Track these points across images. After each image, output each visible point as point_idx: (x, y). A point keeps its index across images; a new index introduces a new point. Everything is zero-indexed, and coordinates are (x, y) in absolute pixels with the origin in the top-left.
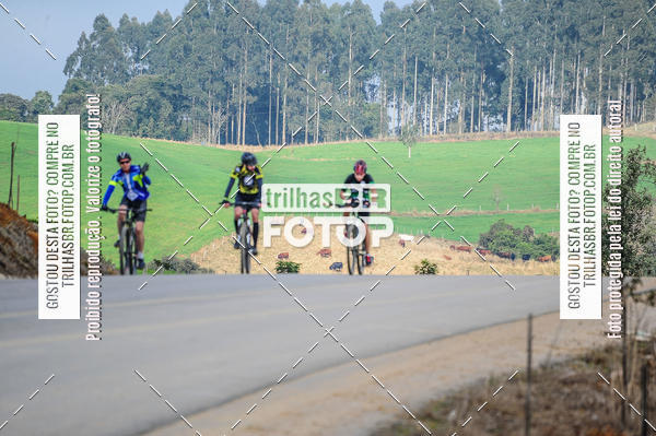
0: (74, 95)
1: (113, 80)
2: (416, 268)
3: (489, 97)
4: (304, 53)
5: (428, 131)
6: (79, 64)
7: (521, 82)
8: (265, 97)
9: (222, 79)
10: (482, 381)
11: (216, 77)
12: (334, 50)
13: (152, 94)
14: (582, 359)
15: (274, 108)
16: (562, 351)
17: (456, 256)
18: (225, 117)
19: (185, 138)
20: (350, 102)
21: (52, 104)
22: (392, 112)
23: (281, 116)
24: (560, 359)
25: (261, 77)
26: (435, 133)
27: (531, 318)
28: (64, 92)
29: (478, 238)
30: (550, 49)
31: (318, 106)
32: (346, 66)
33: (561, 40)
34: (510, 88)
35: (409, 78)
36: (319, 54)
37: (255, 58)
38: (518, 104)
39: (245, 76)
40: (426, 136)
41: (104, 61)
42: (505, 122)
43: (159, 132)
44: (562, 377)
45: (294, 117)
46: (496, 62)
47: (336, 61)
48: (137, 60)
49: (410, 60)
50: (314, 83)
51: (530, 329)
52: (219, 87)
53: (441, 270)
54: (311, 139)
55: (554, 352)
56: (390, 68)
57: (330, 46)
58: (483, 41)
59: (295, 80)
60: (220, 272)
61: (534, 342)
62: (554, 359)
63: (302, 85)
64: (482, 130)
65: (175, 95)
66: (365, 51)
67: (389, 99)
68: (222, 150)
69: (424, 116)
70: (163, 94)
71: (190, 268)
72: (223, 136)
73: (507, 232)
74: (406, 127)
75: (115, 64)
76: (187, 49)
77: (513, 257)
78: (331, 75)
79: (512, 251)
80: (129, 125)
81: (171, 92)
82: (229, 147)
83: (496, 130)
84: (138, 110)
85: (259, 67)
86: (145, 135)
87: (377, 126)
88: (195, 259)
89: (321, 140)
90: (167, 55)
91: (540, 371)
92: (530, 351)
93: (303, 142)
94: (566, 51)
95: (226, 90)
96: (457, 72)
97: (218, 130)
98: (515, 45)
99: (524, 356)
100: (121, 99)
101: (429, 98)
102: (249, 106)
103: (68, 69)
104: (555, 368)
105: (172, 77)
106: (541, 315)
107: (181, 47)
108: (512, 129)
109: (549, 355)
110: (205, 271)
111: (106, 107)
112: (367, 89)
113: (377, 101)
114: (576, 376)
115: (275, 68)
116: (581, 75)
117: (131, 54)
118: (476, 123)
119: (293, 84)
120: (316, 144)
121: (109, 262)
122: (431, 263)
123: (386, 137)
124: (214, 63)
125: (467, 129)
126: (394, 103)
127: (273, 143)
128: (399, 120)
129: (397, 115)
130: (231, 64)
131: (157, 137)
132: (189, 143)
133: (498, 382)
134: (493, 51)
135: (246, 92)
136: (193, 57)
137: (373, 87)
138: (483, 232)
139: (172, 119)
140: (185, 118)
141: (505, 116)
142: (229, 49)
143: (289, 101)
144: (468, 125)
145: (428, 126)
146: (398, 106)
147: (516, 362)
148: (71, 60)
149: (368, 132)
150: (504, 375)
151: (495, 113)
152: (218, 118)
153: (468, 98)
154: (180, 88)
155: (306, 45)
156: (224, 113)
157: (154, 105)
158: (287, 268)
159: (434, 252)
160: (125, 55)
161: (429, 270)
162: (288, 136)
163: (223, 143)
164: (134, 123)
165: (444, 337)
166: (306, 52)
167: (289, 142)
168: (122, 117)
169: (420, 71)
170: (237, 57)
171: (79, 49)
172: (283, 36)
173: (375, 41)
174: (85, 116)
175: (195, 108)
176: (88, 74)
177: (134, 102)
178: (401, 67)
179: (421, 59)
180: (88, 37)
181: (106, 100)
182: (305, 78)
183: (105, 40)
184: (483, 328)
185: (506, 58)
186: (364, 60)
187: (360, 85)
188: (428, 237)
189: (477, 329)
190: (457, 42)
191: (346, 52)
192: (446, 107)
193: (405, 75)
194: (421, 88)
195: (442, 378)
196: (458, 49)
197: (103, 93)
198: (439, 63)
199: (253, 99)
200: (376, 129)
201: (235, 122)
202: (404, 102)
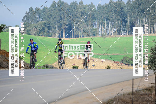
0: (25, 26)
1: (34, 22)
2: (106, 67)
3: (123, 27)
4: (79, 16)
5: (108, 35)
6: (26, 19)
7: (131, 23)
8: (70, 27)
9: (60, 22)
10: (122, 94)
11: (58, 22)
13: (43, 26)
14: (145, 89)
15: (72, 29)
16: (140, 87)
17: (115, 65)
18: (60, 31)
19: (51, 36)
20: (90, 28)
22: (100, 30)
23: (73, 31)
24: (140, 89)
25: (69, 22)
26: (110, 35)
27: (133, 79)
29: (120, 60)
30: (138, 15)
32: (89, 19)
33: (140, 13)
34: (128, 25)
36: (83, 16)
37: (67, 17)
38: (130, 28)
39: (65, 22)
41: (32, 18)
42: (127, 33)
43: (45, 35)
44: (141, 94)
45: (77, 31)
46: (125, 18)
47: (87, 18)
48: (39, 18)
49: (104, 18)
50: (81, 23)
51: (133, 82)
52: (59, 24)
53: (112, 68)
54: (81, 37)
55: (139, 88)
56: (99, 20)
57: (85, 14)
61: (134, 85)
62: (139, 89)
64: (121, 34)
66: (93, 15)
69: (108, 31)
70: (46, 26)
71: (52, 67)
72: (60, 36)
73: (127, 59)
74: (103, 34)
75: (34, 19)
76: (51, 15)
77: (129, 65)
78: (85, 21)
79: (129, 63)
80: (37, 33)
81: (47, 25)
83: (125, 34)
84: (40, 30)
85: (68, 19)
86: (42, 36)
87: (96, 33)
88: (53, 65)
89: (83, 37)
90: (46, 17)
91: (135, 92)
92: (133, 87)
93: (79, 37)
94: (142, 16)
95: (60, 25)
96: (115, 21)
97: (59, 34)
98: (129, 14)
99: (132, 89)
100: (36, 27)
101: (109, 27)
102: (66, 29)
103: (23, 20)
104: (139, 92)
105: (48, 22)
106: (135, 79)
107: (50, 15)
108: (129, 34)
109: (138, 88)
110: (55, 68)
111: (32, 29)
112: (94, 25)
113: (96, 28)
114: (144, 93)
115: (72, 20)
116: (145, 21)
117: (38, 16)
118: (120, 33)
122: (109, 66)
123: (98, 36)
124: (58, 18)
125: (118, 34)
126: (100, 28)
127: (72, 37)
128: (102, 32)
129: (101, 31)
130: (62, 19)
131: (44, 36)
132: (52, 38)
133: (125, 95)
134: (124, 16)
135: (65, 25)
136: (53, 17)
137: (95, 24)
138: (122, 59)
139: (48, 32)
140: (51, 31)
141: (127, 31)
142: (61, 15)
144: (118, 33)
145: (108, 33)
146: (101, 29)
147: (130, 90)
148: (24, 18)
149: (94, 35)
150: (127, 93)
151: (124, 30)
153: (118, 27)
154: (50, 24)
155: (80, 14)
156: (60, 30)
157: (43, 28)
158: (75, 67)
159: (110, 64)
160: (37, 16)
161: (109, 68)
164: (39, 33)
165: (112, 84)
166: (80, 16)
167: (75, 37)
168: (36, 31)
169: (107, 20)
170: (63, 17)
171: (26, 15)
172: (74, 12)
173: (96, 13)
174: (27, 31)
175: (53, 29)
176: (28, 21)
177: (39, 28)
178: (102, 19)
179: (107, 18)
180: (28, 12)
181: (32, 27)
182: (79, 22)
183: (32, 13)
184: (122, 82)
185: (127, 17)
186: (93, 18)
187: (92, 24)
188: (108, 60)
189: (120, 82)
190: (116, 13)
191: (89, 16)
192: (113, 29)
193: (103, 21)
194: (107, 24)
195: (112, 94)
196: (116, 15)
197: (31, 26)
198: (111, 19)
199: (67, 27)
200: (96, 34)
201: (63, 32)
202: (103, 28)
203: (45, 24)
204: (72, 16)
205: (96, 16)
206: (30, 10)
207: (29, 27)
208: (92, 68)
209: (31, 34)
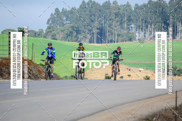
0: (49, 30)
1: (60, 26)
2: (144, 78)
3: (165, 30)
4: (113, 18)
5: (147, 40)
6: (51, 21)
7: (174, 26)
8: (102, 30)
9: (90, 25)
10: (163, 109)
11: (88, 25)
12: (121, 17)
13: (71, 30)
15: (104, 33)
18: (91, 36)
20: (125, 32)
21: (43, 33)
22: (137, 34)
23: (106, 36)
25: (101, 25)
26: (149, 40)
27: (176, 92)
28: (47, 29)
31: (116, 33)
32: (124, 21)
35: (142, 25)
36: (117, 18)
37: (99, 20)
39: (96, 24)
40: (147, 41)
41: (57, 21)
45: (110, 36)
46: (167, 20)
47: (121, 20)
48: (67, 20)
49: (142, 20)
50: (115, 27)
51: (176, 95)
53: (151, 78)
54: (114, 42)
56: (137, 22)
57: (120, 16)
58: (163, 14)
59: (110, 26)
60: (89, 79)
63: (112, 27)
65: (77, 30)
66: (129, 17)
67: (136, 31)
68: (90, 45)
69: (146, 35)
70: (74, 30)
72: (90, 41)
74: (141, 39)
75: (61, 21)
76: (80, 17)
78: (120, 24)
80: (64, 38)
81: (76, 29)
82: (92, 44)
84: (67, 34)
85: (100, 22)
86: (69, 41)
89: (117, 42)
90: (75, 19)
91: (179, 107)
92: (176, 101)
93: (112, 43)
96: (156, 23)
97: (89, 40)
98: (172, 15)
100: (62, 31)
101: (148, 30)
102: (97, 33)
103: (48, 23)
105: (76, 25)
106: (179, 91)
110: (85, 79)
111: (58, 33)
112: (130, 28)
113: (133, 31)
115: (105, 22)
117: (65, 19)
119: (109, 27)
120: (116, 43)
121: (59, 76)
122: (148, 76)
123: (136, 41)
124: (88, 21)
126: (138, 32)
127: (104, 43)
128: (139, 36)
129: (139, 35)
130: (92, 21)
131: (72, 41)
133: (167, 110)
134: (166, 17)
135: (96, 29)
137: (132, 27)
139: (76, 36)
140: (80, 36)
142: (92, 17)
143: (108, 31)
145: (147, 38)
146: (139, 33)
147: (172, 104)
148: (49, 20)
149: (130, 40)
150: (169, 108)
152: (89, 36)
153: (159, 30)
154: (78, 28)
155: (113, 16)
156: (90, 35)
157: (71, 33)
158: (108, 78)
159: (149, 73)
160: (63, 19)
161: (147, 78)
162: (108, 41)
163: (90, 43)
164: (66, 38)
165: (152, 97)
167: (108, 43)
168: (62, 36)
169: (145, 23)
170: (94, 19)
171: (51, 18)
172: (107, 13)
173: (133, 15)
174: (53, 36)
175: (82, 33)
176: (53, 24)
177: (66, 32)
178: (140, 22)
179: (145, 19)
180: (53, 14)
181: (58, 31)
182: (113, 25)
183: (58, 15)
184: (163, 95)
185: (170, 19)
186: (130, 20)
187: (128, 27)
188: (147, 69)
189: (161, 95)
190: (156, 15)
191: (124, 18)
192: (152, 33)
193: (141, 24)
194: (145, 27)
195: (151, 109)
196: (156, 17)
197: (57, 29)
198: (151, 21)
199: (99, 31)
200: (132, 39)
201: (94, 37)
202: (141, 32)
203: (73, 27)
204: (105, 18)
205: (132, 18)
206: (55, 11)
207: (54, 31)
208: (127, 79)
209: (56, 40)
